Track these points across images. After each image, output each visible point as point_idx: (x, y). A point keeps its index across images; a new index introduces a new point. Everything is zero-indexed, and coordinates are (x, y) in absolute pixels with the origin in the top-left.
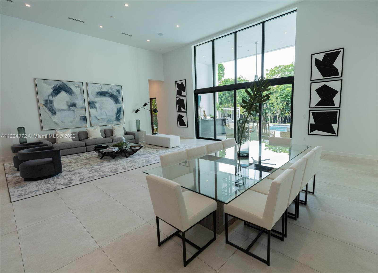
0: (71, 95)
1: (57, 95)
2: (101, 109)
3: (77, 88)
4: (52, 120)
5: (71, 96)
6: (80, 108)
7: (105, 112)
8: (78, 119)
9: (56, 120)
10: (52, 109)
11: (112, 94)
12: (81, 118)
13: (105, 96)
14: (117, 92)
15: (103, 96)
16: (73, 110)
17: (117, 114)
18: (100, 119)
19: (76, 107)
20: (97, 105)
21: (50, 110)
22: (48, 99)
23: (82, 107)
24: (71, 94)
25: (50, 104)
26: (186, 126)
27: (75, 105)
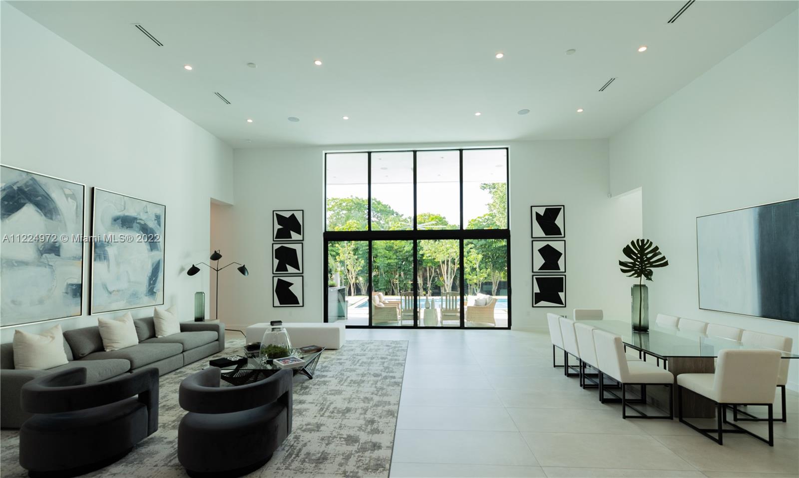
0: (51, 219)
1: (10, 215)
2: (118, 264)
3: (69, 198)
5: (51, 221)
6: (69, 258)
7: (127, 272)
8: (59, 290)
11: (145, 224)
12: (69, 289)
13: (130, 227)
14: (155, 220)
15: (127, 228)
16: (50, 264)
17: (150, 279)
18: (114, 293)
19: (59, 255)
20: (111, 251)
23: (75, 256)
24: (52, 214)
26: (299, 304)
27: (57, 249)
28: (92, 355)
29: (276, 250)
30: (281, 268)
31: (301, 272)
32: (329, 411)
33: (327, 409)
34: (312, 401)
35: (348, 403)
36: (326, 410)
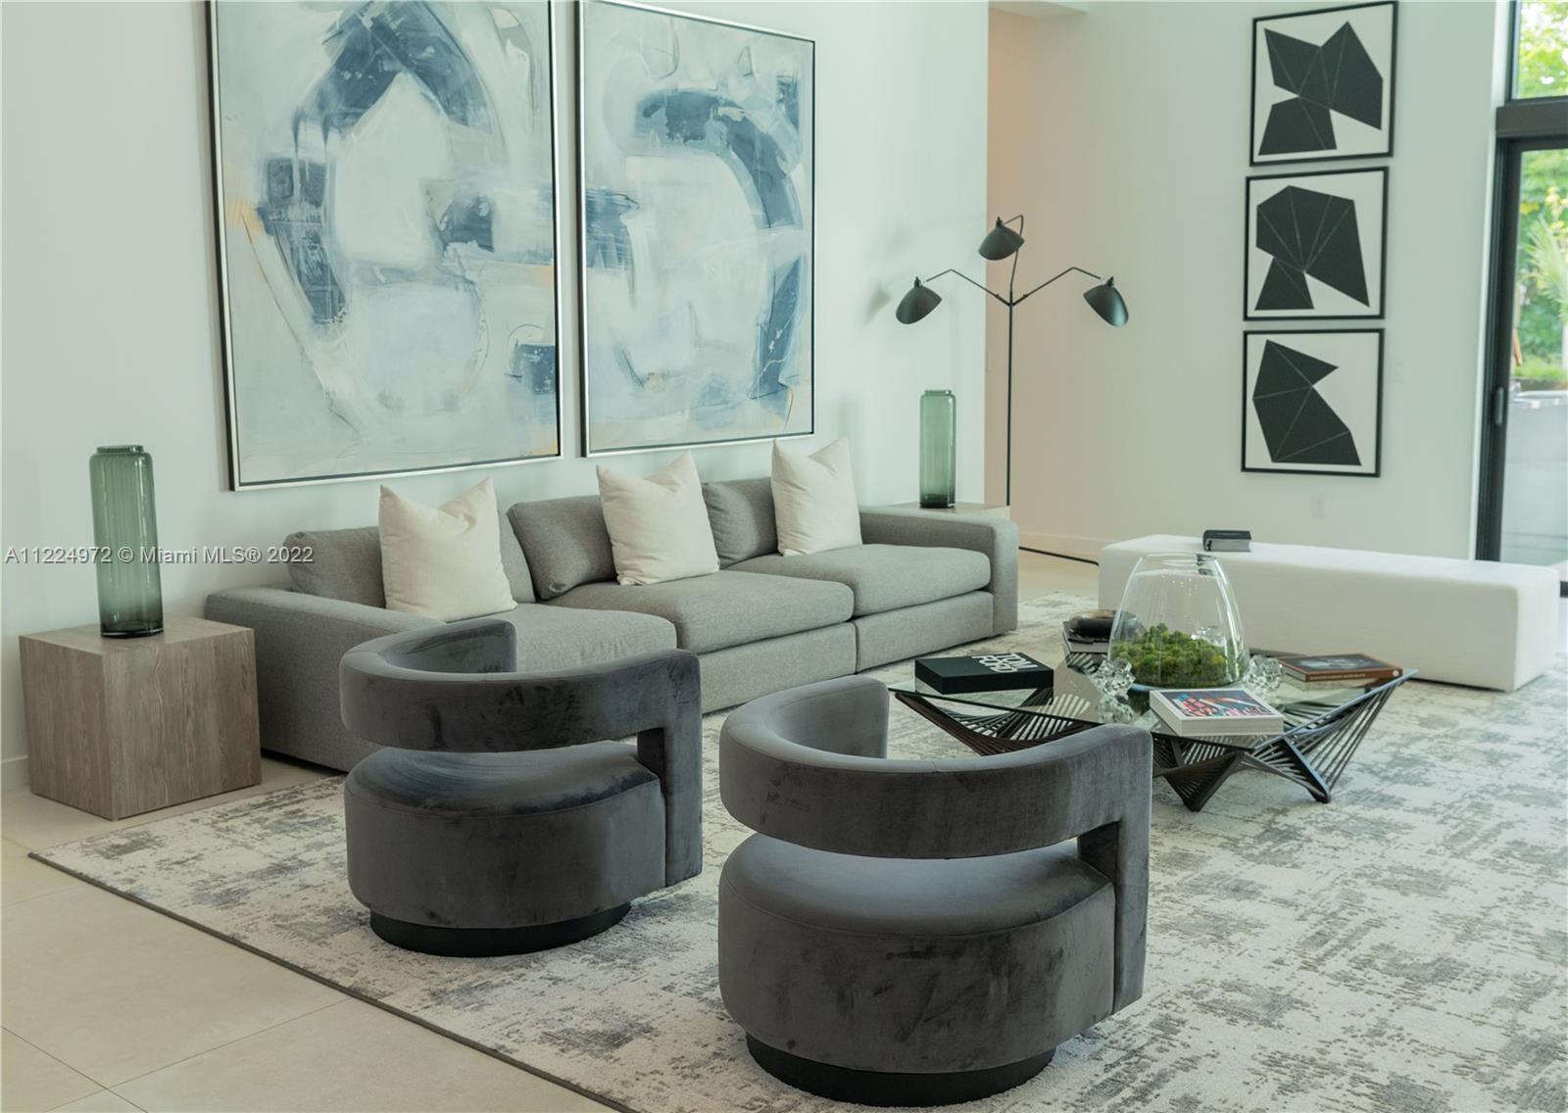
0: (464, 120)
1: (358, 116)
2: (661, 277)
3: (509, 43)
4: (314, 375)
5: (463, 127)
6: (518, 258)
7: (690, 306)
8: (497, 369)
9: (339, 383)
10: (315, 258)
11: (745, 119)
12: (522, 363)
13: (694, 137)
14: (780, 101)
15: (686, 139)
16: (469, 276)
17: (767, 335)
18: (653, 382)
19: (490, 248)
20: (639, 229)
21: (300, 273)
22: (289, 153)
23: (533, 248)
24: (464, 105)
25: (309, 210)
26: (1357, 462)
27: (484, 226)
28: (584, 589)
29: (1261, 207)
30: (1284, 291)
31: (1374, 310)
32: (1351, 955)
33: (1345, 943)
34: (1288, 895)
35: (1459, 939)
36: (1335, 948)
